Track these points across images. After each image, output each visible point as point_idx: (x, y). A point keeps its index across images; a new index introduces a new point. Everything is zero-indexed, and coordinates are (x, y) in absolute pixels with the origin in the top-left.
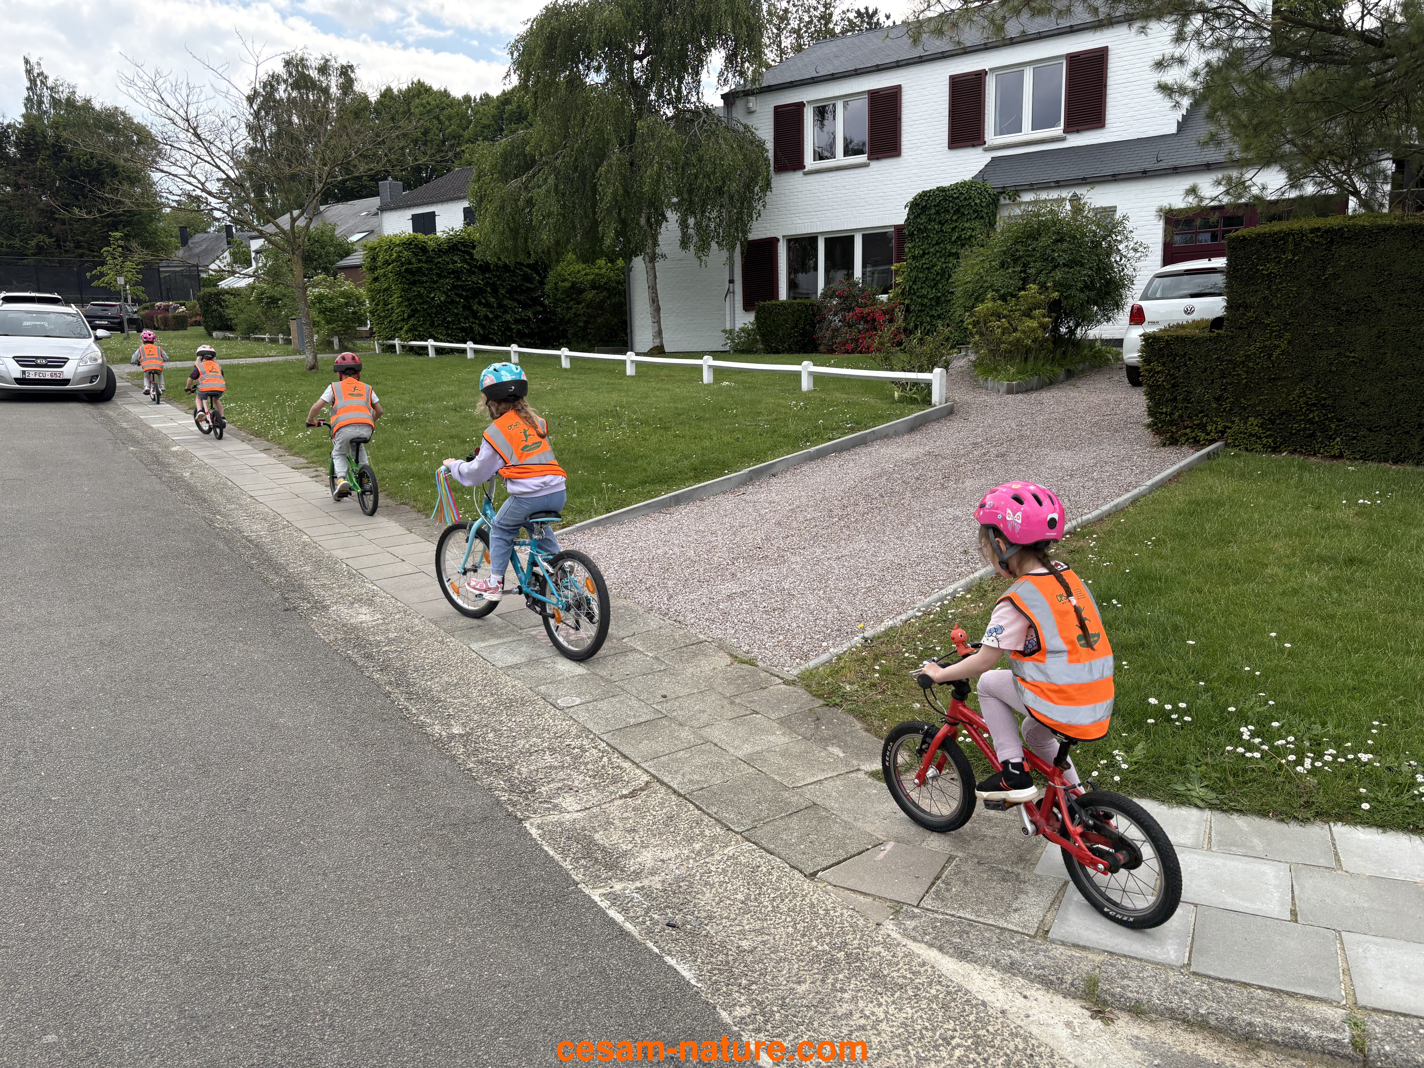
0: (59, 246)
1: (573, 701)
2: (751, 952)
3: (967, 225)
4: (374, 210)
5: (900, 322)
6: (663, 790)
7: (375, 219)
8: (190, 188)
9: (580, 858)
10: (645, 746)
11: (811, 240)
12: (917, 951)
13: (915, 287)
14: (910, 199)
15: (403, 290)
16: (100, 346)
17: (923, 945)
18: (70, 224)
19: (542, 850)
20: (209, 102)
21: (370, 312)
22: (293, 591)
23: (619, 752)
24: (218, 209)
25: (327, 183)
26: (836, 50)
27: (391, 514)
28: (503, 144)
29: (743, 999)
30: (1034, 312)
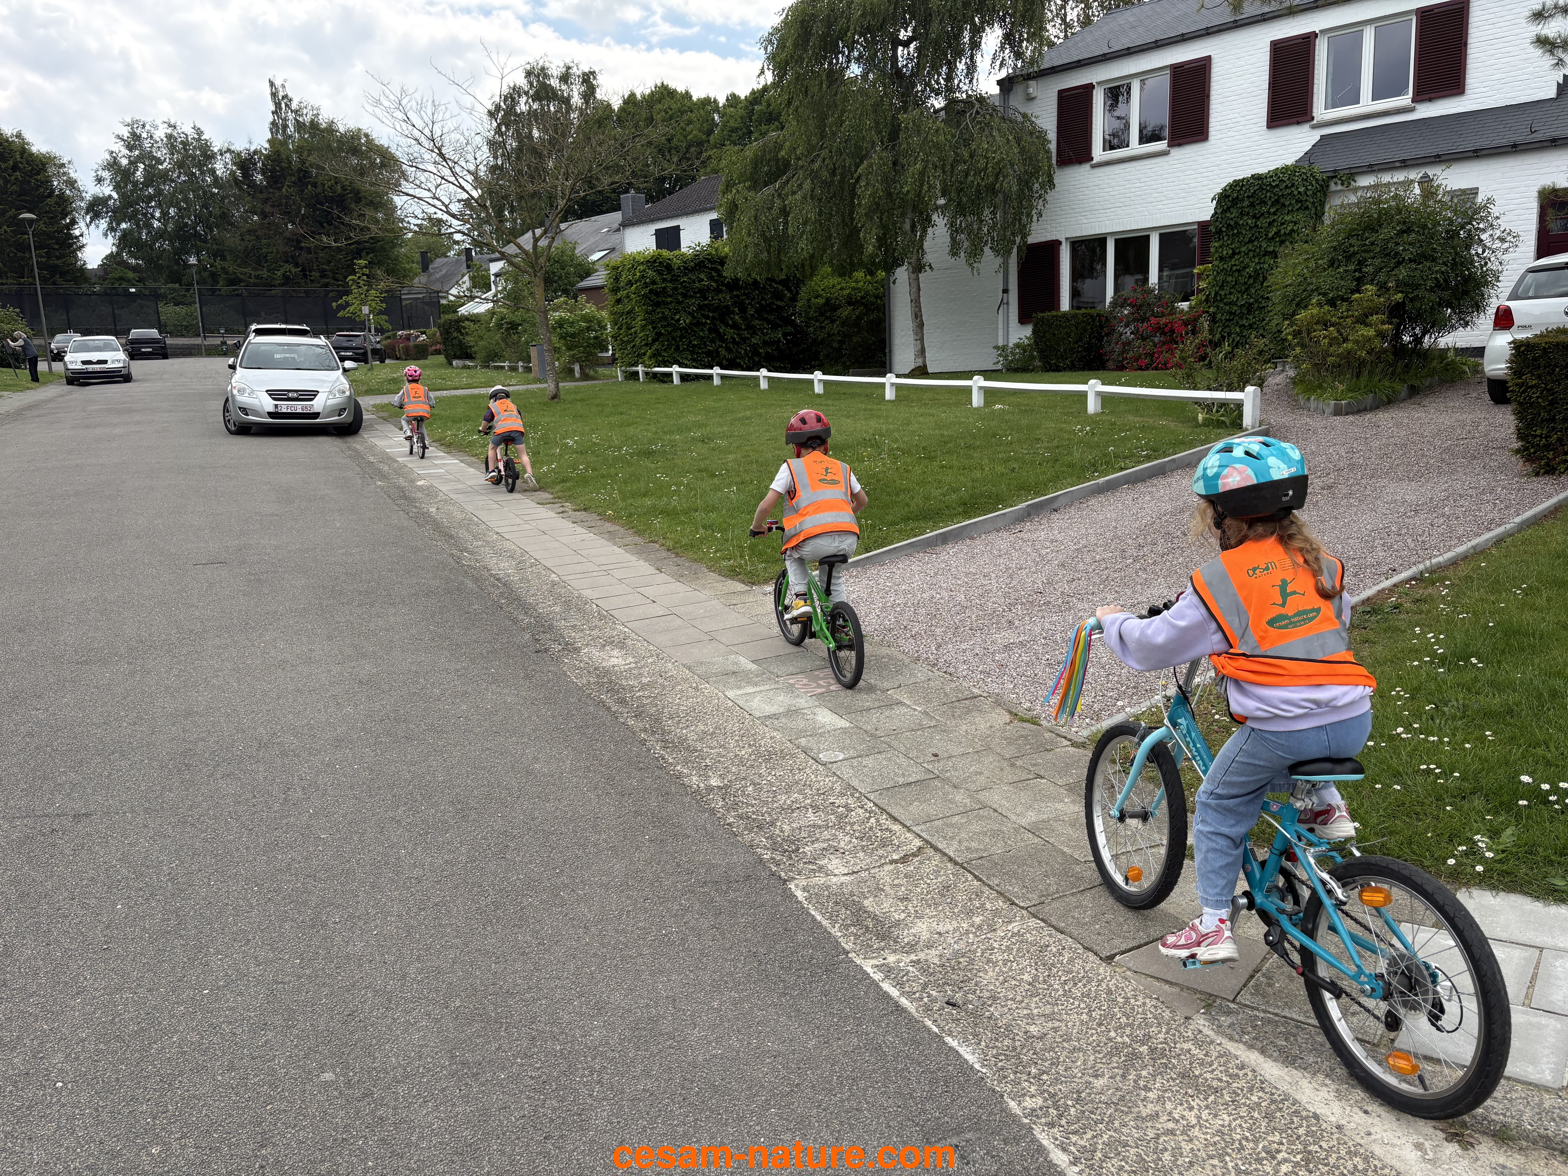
0: (305, 276)
1: (836, 756)
2: (1041, 1038)
3: (1288, 218)
4: (616, 226)
5: (1205, 334)
6: (938, 857)
7: (617, 236)
8: (432, 210)
9: (849, 926)
10: (916, 808)
11: (1100, 242)
12: (1233, 1051)
13: (1222, 293)
14: (1219, 190)
15: (647, 313)
16: (347, 378)
17: (1241, 1046)
18: (316, 253)
19: (809, 914)
20: (454, 120)
21: (613, 337)
22: (543, 632)
23: (888, 813)
24: (459, 232)
25: (569, 200)
26: (1131, 19)
27: (640, 552)
28: (752, 149)
29: (1033, 1089)
30: (1370, 318)
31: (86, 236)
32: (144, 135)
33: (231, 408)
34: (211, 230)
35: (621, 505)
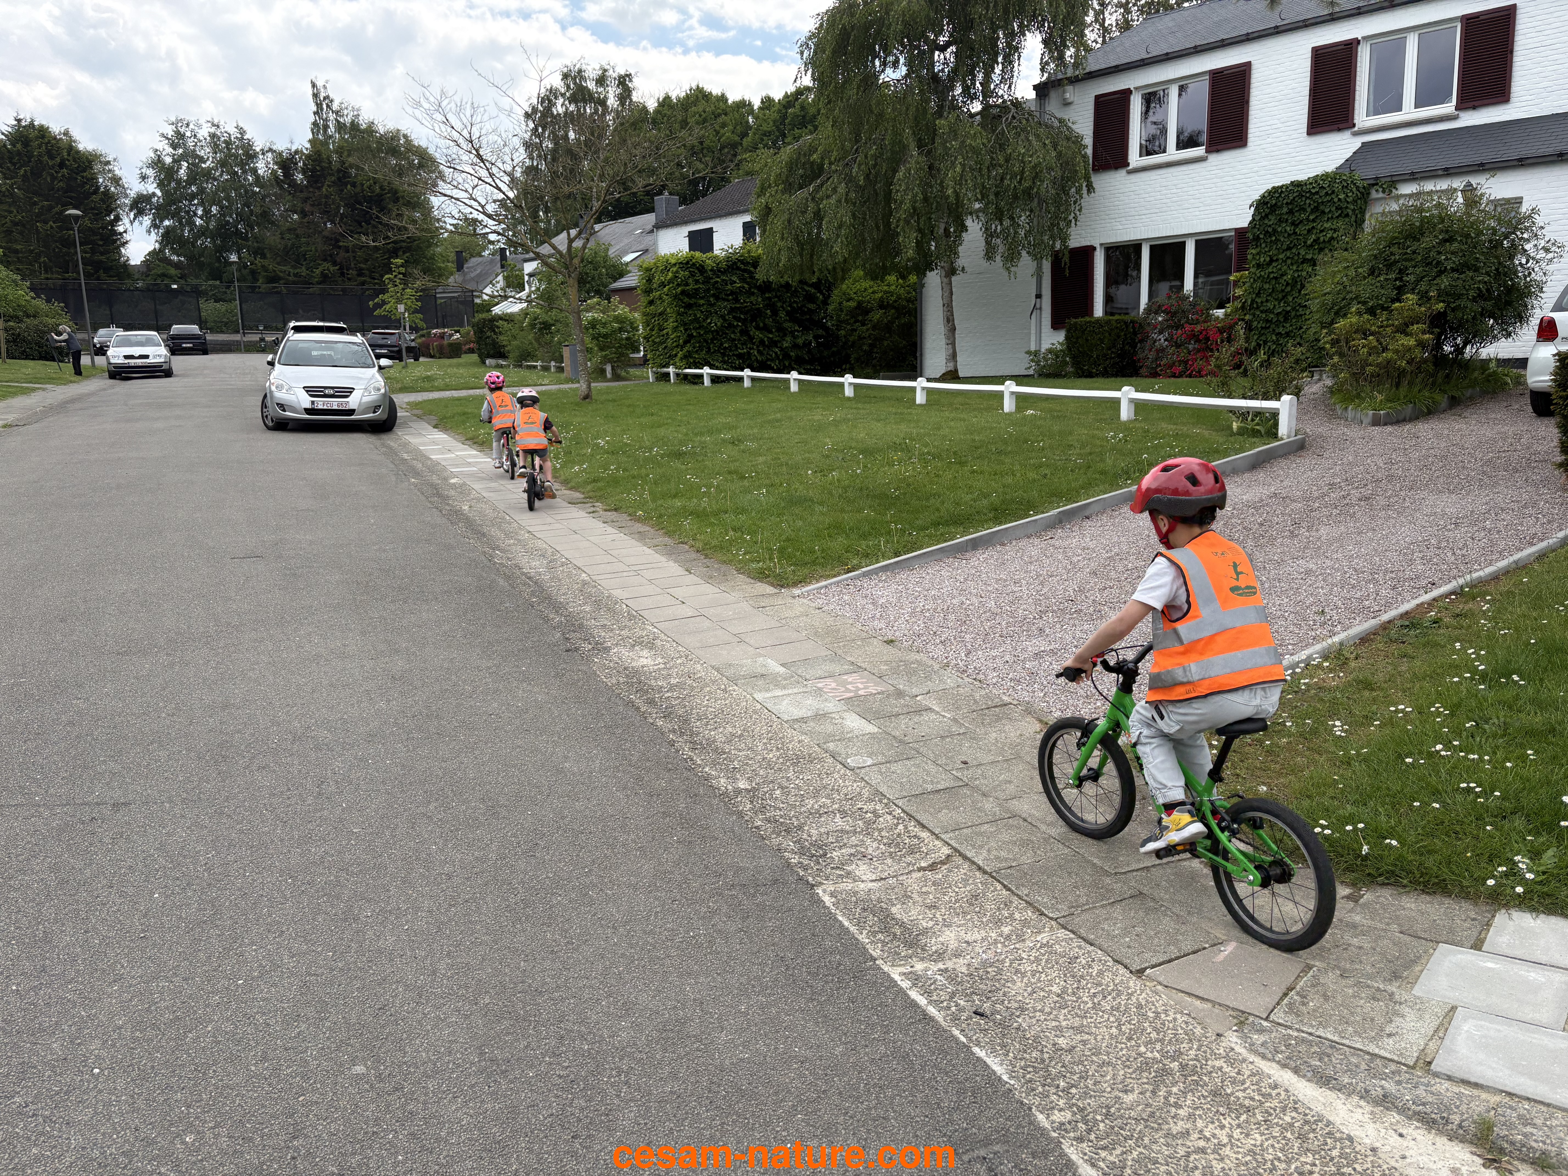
0: (342, 274)
1: (864, 761)
2: (1070, 1051)
3: (1327, 225)
4: (649, 227)
5: (1241, 343)
6: (966, 865)
7: (650, 238)
8: (468, 210)
9: (877, 932)
10: (945, 816)
11: (1135, 247)
12: (1266, 1070)
13: (1259, 300)
14: (1257, 196)
15: (679, 314)
16: (382, 375)
17: (1274, 1065)
18: (353, 252)
19: (836, 920)
20: (493, 122)
21: (645, 338)
22: (574, 631)
23: (917, 821)
24: (495, 232)
25: (604, 201)
26: (1171, 24)
27: (670, 553)
28: (787, 152)
29: (1061, 1102)
30: (1411, 327)
31: (130, 233)
32: (188, 134)
33: (269, 404)
34: (252, 229)
35: (651, 505)
